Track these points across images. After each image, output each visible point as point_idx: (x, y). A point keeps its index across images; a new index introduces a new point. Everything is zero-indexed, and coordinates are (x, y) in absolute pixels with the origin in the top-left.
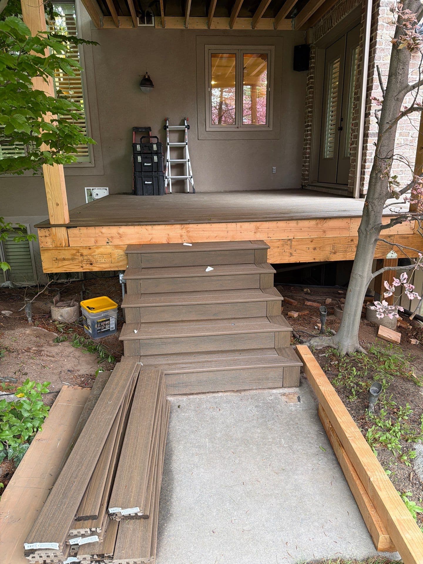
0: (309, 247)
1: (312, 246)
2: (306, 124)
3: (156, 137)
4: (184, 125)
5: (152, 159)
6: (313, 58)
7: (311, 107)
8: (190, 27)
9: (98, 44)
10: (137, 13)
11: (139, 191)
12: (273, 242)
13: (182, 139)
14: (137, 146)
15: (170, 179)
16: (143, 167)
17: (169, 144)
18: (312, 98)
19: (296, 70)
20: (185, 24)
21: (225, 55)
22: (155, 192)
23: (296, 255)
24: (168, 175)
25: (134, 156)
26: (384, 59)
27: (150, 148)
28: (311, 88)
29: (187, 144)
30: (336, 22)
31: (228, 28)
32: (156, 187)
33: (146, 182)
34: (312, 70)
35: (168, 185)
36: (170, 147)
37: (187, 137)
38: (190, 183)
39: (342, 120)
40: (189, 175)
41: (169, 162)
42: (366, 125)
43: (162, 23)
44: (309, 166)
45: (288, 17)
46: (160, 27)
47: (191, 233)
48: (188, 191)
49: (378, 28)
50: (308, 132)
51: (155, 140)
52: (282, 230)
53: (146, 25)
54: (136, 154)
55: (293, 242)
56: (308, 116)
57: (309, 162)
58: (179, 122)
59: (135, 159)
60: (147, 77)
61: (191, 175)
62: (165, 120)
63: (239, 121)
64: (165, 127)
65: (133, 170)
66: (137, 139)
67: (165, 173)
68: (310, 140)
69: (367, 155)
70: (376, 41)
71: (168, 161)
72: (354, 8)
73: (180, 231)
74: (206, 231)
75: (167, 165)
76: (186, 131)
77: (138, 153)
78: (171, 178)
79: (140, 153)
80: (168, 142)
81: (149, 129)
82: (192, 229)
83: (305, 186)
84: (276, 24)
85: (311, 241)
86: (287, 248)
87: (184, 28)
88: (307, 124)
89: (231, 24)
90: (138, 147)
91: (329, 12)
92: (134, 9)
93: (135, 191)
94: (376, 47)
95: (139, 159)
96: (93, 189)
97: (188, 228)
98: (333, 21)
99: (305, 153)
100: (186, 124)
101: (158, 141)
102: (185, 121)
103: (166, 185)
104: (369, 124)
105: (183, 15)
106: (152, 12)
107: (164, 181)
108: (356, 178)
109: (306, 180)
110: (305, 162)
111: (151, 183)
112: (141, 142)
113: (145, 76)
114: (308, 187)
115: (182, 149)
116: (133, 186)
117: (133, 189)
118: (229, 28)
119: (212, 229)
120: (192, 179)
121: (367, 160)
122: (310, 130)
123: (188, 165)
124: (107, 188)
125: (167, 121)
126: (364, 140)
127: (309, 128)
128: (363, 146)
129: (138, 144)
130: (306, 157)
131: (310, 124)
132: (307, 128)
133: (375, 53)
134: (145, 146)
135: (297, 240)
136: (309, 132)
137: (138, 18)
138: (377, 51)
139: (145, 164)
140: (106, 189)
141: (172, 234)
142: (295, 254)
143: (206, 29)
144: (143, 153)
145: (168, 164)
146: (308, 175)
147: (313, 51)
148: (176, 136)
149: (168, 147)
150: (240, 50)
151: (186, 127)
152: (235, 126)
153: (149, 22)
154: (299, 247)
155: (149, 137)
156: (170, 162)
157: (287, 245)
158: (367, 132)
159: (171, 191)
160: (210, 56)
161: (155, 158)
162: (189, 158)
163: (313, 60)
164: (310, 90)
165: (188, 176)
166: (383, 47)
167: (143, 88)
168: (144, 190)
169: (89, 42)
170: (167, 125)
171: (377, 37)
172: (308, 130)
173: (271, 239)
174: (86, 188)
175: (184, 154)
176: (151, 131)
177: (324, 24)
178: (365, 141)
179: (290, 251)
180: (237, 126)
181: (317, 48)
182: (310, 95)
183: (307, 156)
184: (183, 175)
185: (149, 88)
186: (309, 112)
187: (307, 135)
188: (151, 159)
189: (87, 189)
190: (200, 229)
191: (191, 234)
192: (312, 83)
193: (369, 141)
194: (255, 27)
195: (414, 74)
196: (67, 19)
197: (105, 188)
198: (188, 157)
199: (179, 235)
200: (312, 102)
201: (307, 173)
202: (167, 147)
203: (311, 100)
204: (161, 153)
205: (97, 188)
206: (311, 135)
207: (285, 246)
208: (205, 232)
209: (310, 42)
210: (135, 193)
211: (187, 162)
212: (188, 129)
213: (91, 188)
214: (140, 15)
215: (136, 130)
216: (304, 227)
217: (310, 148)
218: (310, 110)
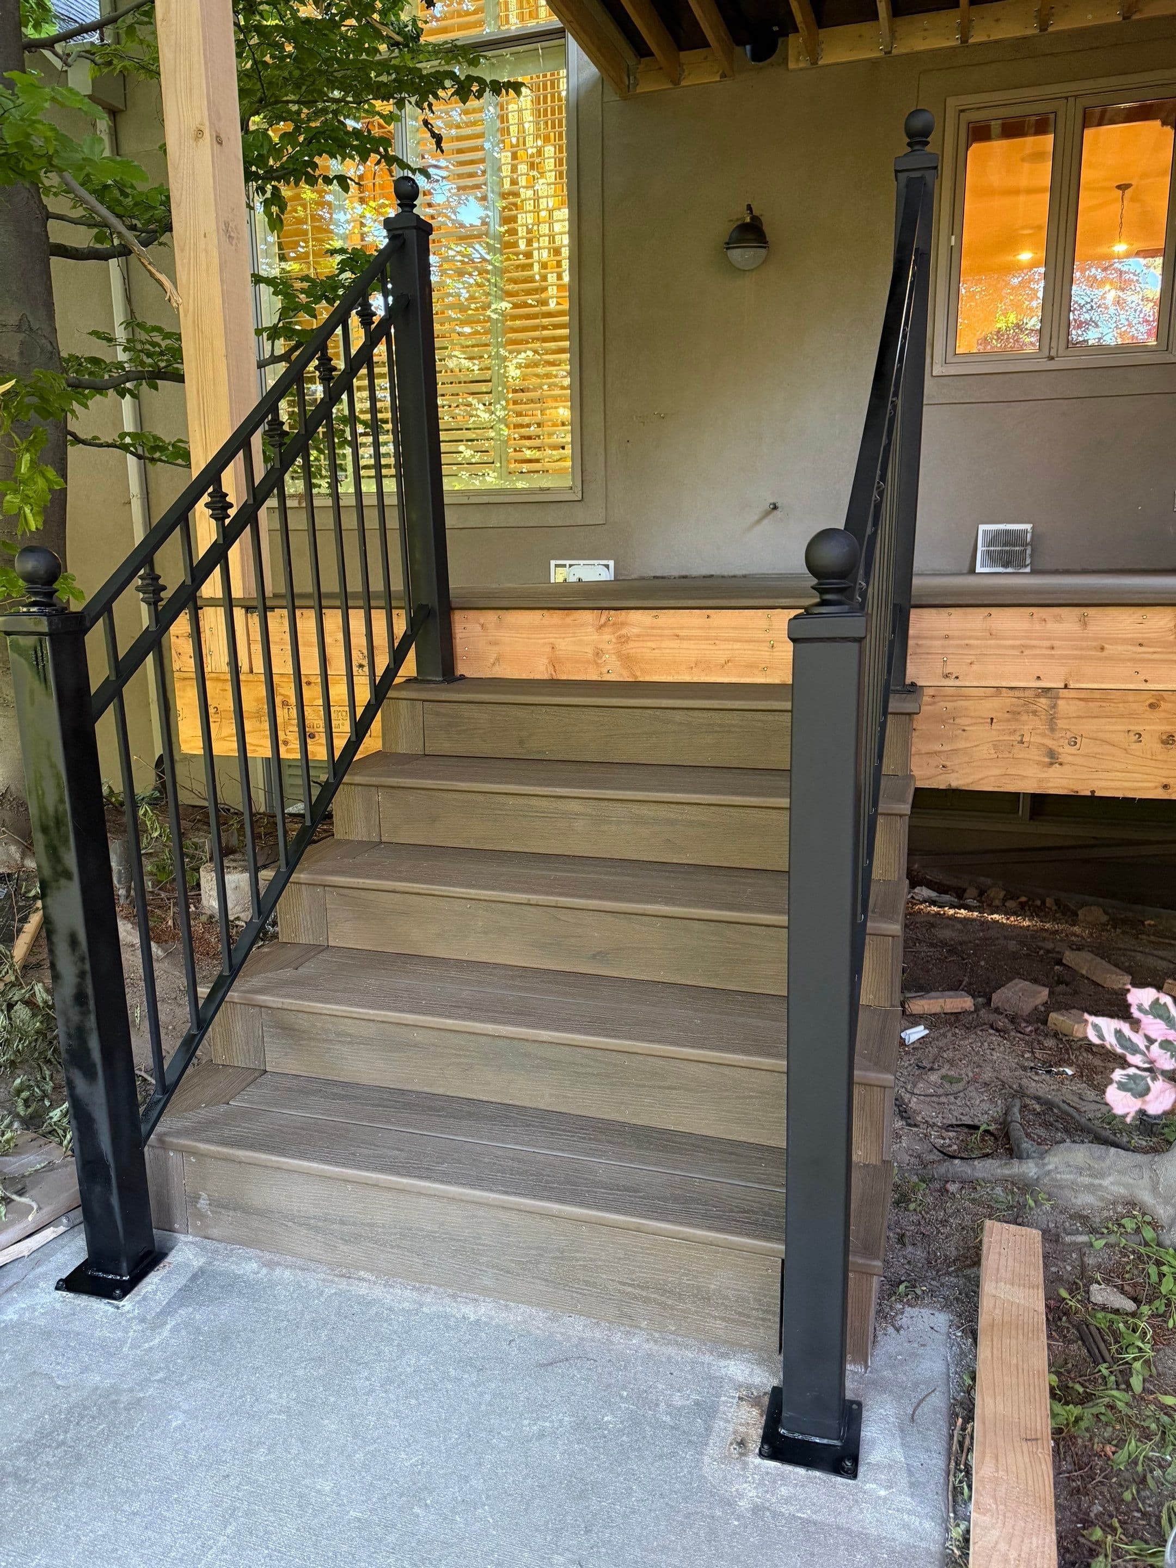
0: (1139, 728)
1: (1154, 726)
12: (967, 698)
23: (1078, 760)
47: (631, 645)
52: (1013, 647)
55: (1061, 703)
60: (750, 220)
63: (1054, 336)
73: (595, 637)
74: (689, 638)
82: (636, 630)
85: (1152, 706)
86: (1032, 727)
97: (623, 624)
119: (713, 633)
124: (611, 563)
135: (1083, 695)
140: (607, 566)
141: (565, 645)
142: (1070, 759)
143: (954, 48)
150: (1071, 100)
154: (1089, 726)
157: (1035, 713)
160: (963, 133)
167: (735, 254)
173: (958, 683)
174: (553, 563)
179: (1049, 743)
185: (754, 250)
189: (557, 566)
190: (666, 632)
191: (632, 648)
197: (605, 562)
199: (590, 650)
205: (582, 562)
207: (1024, 717)
208: (685, 644)
213: (567, 562)
216: (1115, 641)
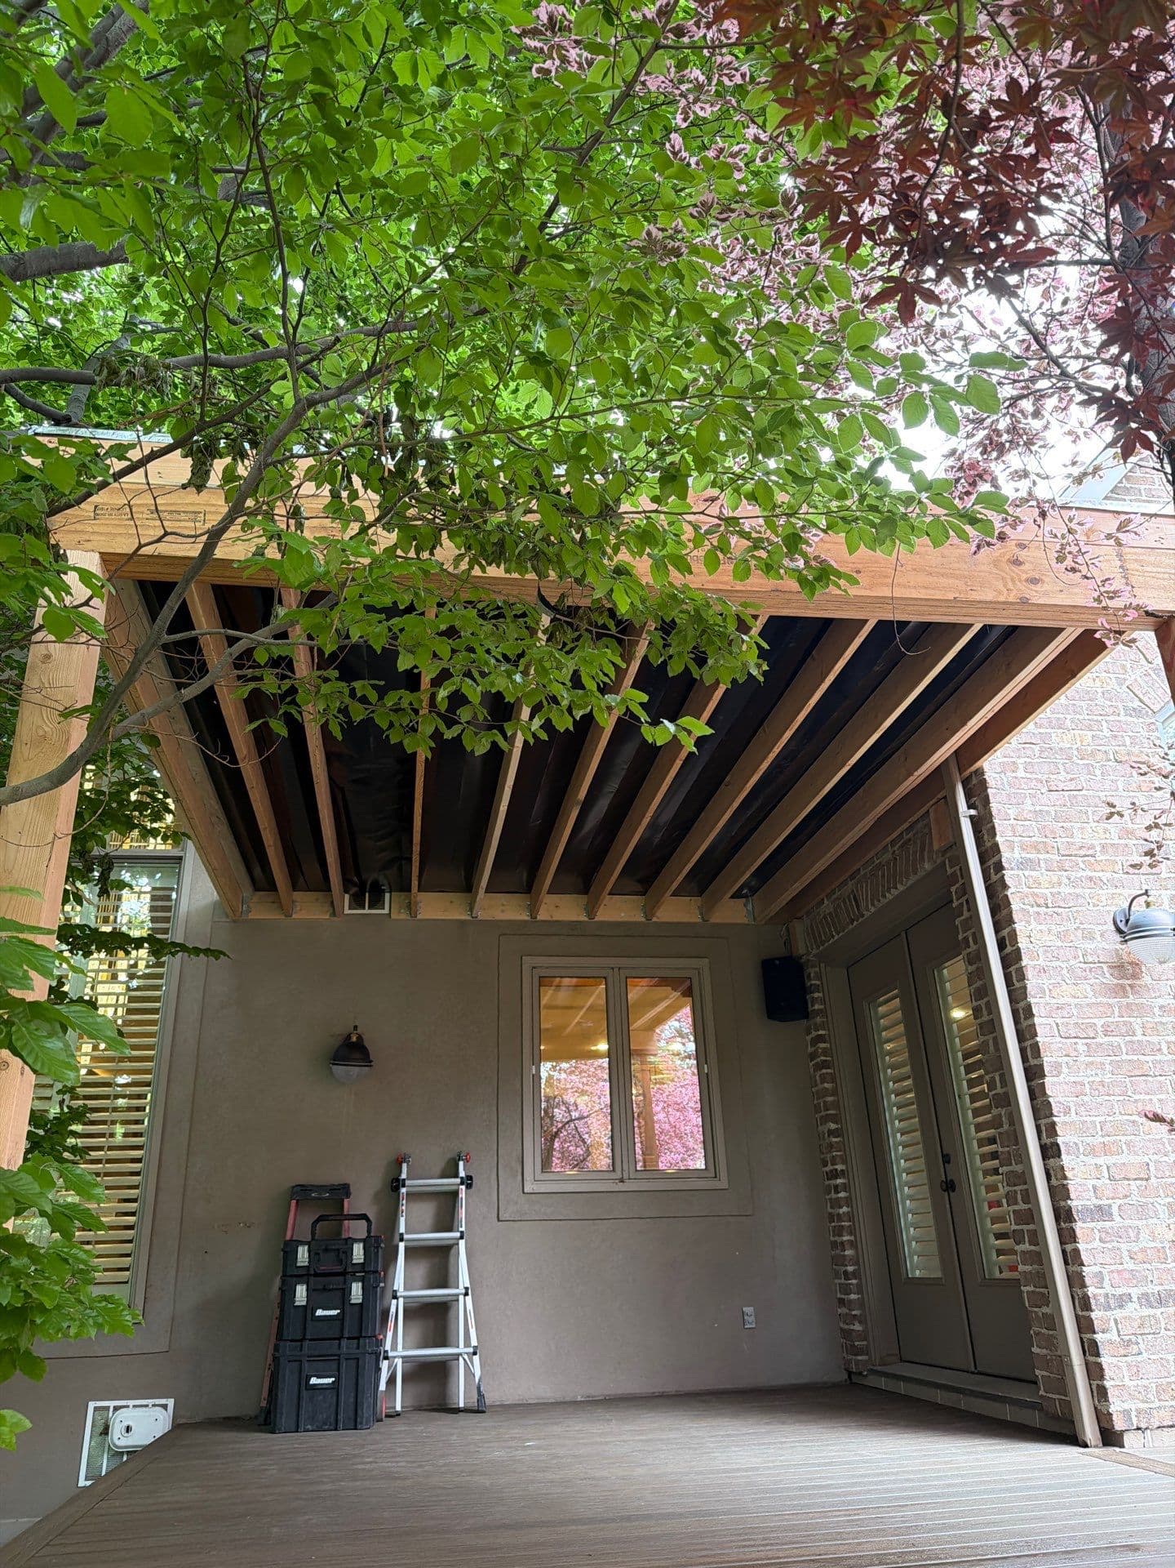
2: (827, 1169)
3: (364, 1217)
4: (456, 1175)
5: (346, 1292)
6: (817, 989)
7: (835, 1119)
8: (482, 915)
9: (225, 954)
10: (347, 884)
11: (285, 1417)
13: (446, 1221)
14: (300, 1249)
15: (399, 1362)
16: (309, 1324)
17: (406, 1237)
18: (834, 1093)
19: (774, 1019)
20: (471, 910)
21: (566, 981)
22: (341, 1417)
24: (394, 1347)
25: (283, 1282)
26: (1054, 994)
27: (342, 1256)
28: (825, 1065)
29: (462, 1238)
30: (873, 905)
31: (583, 918)
32: (347, 1398)
33: (314, 1381)
34: (818, 1020)
35: (392, 1381)
36: (407, 1249)
37: (462, 1213)
38: (469, 1373)
39: (946, 1159)
40: (467, 1344)
41: (401, 1301)
42: (1054, 1182)
43: (411, 908)
44: (861, 1304)
45: (737, 895)
46: (404, 916)
48: (462, 1405)
49: (1015, 916)
50: (837, 1192)
51: (358, 1229)
53: (366, 911)
54: (291, 1275)
56: (831, 1146)
57: (860, 1291)
58: (439, 1165)
59: (287, 1293)
60: (354, 1039)
61: (474, 1342)
62: (399, 1163)
63: (625, 1160)
64: (396, 1184)
65: (275, 1331)
66: (300, 1223)
67: (381, 1343)
68: (850, 1217)
69: (1088, 1281)
70: (1018, 949)
71: (395, 1297)
72: (921, 873)
75: (393, 1309)
76: (463, 1194)
77: (301, 1272)
78: (403, 1357)
79: (304, 1275)
80: (402, 1229)
81: (344, 1190)
83: (860, 1374)
84: (706, 911)
87: (469, 918)
88: (829, 1168)
89: (591, 910)
90: (303, 1255)
91: (844, 883)
92: (340, 877)
93: (269, 1412)
94: (1024, 963)
95: (301, 1293)
96: (116, 1409)
98: (863, 905)
99: (840, 1261)
100: (462, 1174)
101: (369, 1231)
102: (461, 1164)
103: (382, 1387)
104: (1065, 1178)
105: (468, 887)
106: (385, 882)
107: (379, 1370)
108: (1071, 1366)
109: (858, 1351)
110: (846, 1290)
111: (330, 1380)
112: (313, 1234)
113: (349, 1036)
114: (871, 1377)
115: (443, 1253)
116: (265, 1393)
117: (264, 1404)
118: (586, 919)
120: (476, 1358)
121: (1092, 1301)
122: (845, 1187)
123: (466, 1305)
124: (171, 1402)
125: (404, 1166)
126: (1060, 1231)
127: (839, 1181)
128: (1064, 1252)
129: (302, 1243)
130: (846, 1272)
131: (839, 1167)
132: (832, 1182)
133: (1022, 977)
134: (326, 1250)
136: (842, 1195)
137: (347, 897)
138: (1030, 974)
139: (319, 1312)
140: (165, 1407)
143: (525, 922)
144: (316, 1275)
145: (397, 1307)
146: (863, 1336)
147: (812, 971)
148: (427, 1211)
149: (402, 1245)
150: (616, 970)
151: (462, 1183)
152: (613, 1176)
153: (377, 902)
155: (341, 1217)
156: (404, 1297)
158: (1062, 1203)
159: (398, 1408)
160: (536, 983)
161: (356, 1290)
162: (468, 1285)
163: (816, 995)
164: (824, 1071)
165: (462, 1349)
166: (1041, 962)
167: (339, 1070)
168: (303, 1412)
169: (197, 951)
170: (404, 1176)
171: (1019, 940)
172: (836, 1187)
174: (92, 1405)
175: (452, 1270)
176: (348, 1197)
177: (835, 910)
178: (1066, 1233)
180: (618, 1175)
181: (822, 965)
182: (826, 1085)
183: (850, 1269)
184: (444, 1345)
185: (357, 1069)
186: (831, 1133)
187: (837, 1203)
188: (339, 1294)
189: (96, 1409)
192: (825, 1052)
193: (1078, 1232)
194: (653, 915)
195: (1149, 1031)
196: (153, 898)
197: (163, 1401)
198: (464, 1279)
200: (836, 1105)
201: (857, 1327)
202: (397, 1247)
203: (830, 1099)
204: (375, 1273)
205: (131, 1403)
206: (848, 1202)
209: (802, 951)
210: (266, 1421)
211: (461, 1298)
212: (469, 1186)
213: (112, 1404)
214: (354, 890)
215: (302, 1193)
217: (853, 1244)
218: (833, 1126)
